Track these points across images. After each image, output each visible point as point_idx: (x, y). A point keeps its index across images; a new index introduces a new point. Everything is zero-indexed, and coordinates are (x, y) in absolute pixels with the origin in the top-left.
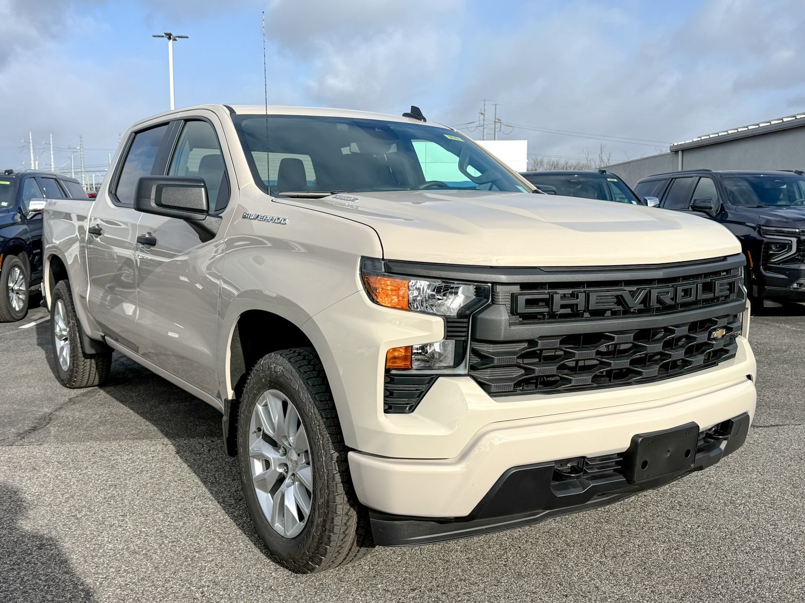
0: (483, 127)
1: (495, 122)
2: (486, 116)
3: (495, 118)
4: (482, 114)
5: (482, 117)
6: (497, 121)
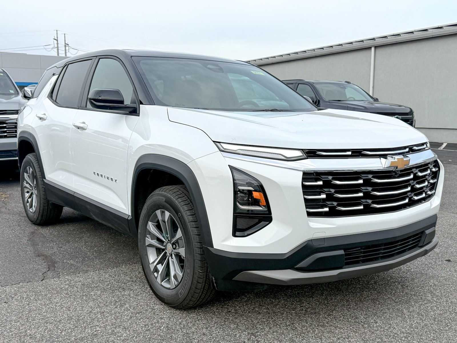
0: (56, 49)
1: (65, 46)
2: (58, 41)
3: (65, 44)
4: (55, 39)
5: (56, 42)
6: (66, 45)
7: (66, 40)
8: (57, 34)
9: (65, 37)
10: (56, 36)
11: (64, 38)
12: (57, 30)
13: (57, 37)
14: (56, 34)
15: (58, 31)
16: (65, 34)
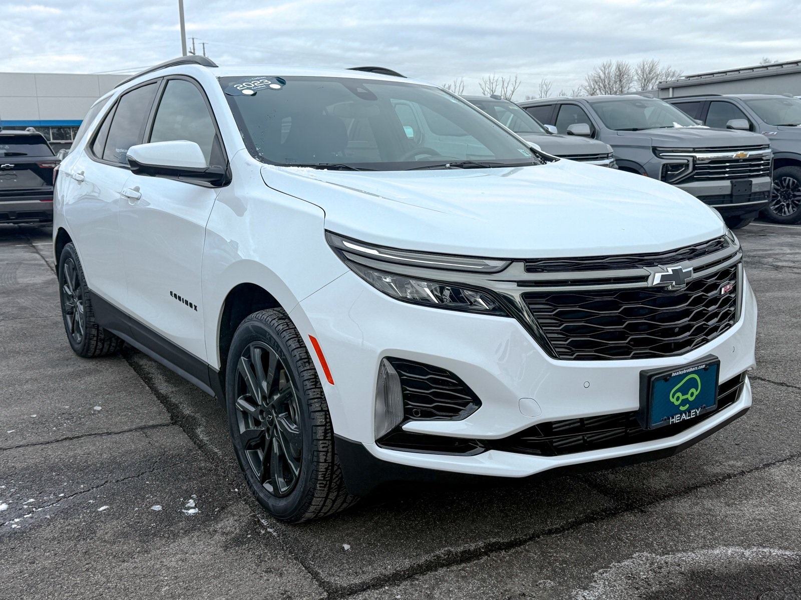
7: (205, 52)
8: (193, 43)
9: (204, 48)
10: (192, 48)
11: (203, 50)
12: (194, 37)
13: (194, 49)
14: (192, 45)
15: (195, 40)
16: (203, 44)
